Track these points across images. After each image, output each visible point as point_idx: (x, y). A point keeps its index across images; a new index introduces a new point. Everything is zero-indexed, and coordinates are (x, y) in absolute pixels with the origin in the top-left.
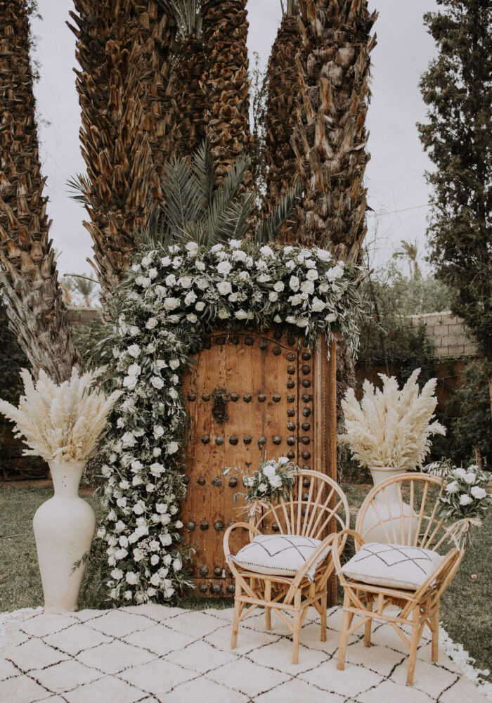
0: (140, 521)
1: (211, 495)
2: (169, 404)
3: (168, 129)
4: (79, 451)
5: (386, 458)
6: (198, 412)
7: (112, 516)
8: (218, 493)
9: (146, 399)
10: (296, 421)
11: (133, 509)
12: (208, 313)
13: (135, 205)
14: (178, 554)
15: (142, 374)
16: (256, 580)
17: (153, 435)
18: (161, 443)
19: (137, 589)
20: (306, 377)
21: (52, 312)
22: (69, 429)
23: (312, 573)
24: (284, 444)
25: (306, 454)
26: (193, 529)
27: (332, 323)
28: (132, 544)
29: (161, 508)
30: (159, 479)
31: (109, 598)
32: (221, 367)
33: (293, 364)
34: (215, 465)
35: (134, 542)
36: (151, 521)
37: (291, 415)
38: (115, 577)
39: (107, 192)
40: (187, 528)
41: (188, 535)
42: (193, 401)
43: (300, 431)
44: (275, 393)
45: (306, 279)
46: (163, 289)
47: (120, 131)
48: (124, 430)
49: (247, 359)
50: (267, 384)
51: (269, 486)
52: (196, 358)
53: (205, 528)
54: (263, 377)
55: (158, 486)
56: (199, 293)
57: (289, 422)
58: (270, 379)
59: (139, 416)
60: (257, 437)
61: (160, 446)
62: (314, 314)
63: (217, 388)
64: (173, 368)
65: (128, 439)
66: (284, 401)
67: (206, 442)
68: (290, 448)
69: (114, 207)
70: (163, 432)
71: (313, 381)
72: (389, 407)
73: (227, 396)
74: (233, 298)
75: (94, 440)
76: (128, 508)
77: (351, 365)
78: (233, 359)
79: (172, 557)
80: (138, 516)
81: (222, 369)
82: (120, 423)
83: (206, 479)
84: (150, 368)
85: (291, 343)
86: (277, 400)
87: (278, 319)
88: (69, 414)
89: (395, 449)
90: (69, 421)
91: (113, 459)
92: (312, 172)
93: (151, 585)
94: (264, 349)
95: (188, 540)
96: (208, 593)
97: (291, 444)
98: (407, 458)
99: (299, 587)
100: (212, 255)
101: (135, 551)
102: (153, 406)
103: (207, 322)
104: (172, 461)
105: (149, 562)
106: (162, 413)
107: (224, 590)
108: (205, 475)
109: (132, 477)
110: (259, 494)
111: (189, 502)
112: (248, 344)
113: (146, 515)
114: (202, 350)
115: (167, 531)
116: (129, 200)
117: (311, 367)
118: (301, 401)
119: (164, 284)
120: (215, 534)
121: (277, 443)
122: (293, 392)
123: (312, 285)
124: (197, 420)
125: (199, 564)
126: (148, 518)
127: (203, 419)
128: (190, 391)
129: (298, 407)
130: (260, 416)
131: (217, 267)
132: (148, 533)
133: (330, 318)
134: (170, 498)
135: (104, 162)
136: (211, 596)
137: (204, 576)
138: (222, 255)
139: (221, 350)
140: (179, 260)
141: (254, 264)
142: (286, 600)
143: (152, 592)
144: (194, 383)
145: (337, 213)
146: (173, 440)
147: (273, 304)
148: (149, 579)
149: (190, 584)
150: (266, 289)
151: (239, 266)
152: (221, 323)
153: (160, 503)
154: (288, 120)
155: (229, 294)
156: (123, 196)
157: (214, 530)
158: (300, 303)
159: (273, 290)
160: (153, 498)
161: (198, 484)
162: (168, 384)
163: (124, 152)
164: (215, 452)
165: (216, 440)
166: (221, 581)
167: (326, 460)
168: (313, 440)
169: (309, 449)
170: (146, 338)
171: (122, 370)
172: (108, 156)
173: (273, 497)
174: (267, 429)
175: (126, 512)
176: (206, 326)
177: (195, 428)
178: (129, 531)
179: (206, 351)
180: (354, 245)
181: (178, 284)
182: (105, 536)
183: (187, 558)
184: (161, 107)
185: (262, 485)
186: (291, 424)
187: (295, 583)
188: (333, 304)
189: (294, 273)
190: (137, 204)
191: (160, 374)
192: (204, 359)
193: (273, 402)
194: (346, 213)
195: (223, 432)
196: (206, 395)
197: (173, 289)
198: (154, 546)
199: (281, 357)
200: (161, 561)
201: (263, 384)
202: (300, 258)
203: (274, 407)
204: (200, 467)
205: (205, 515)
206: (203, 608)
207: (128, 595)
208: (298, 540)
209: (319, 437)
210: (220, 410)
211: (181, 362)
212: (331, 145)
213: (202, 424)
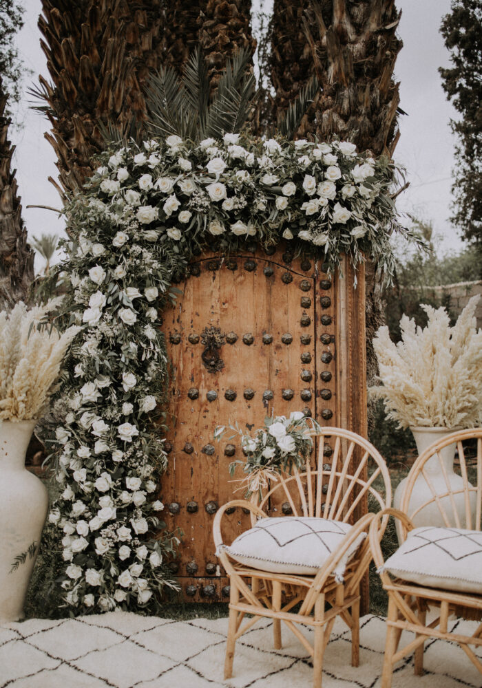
0: (105, 501)
1: (200, 467)
2: (144, 346)
3: (155, 43)
4: (22, 406)
5: (436, 414)
6: (184, 360)
7: (68, 494)
8: (211, 464)
9: (113, 338)
10: (312, 369)
11: (96, 485)
12: (196, 225)
13: (107, 109)
14: (156, 544)
15: (108, 305)
16: (260, 581)
17: (122, 386)
18: (133, 397)
19: (100, 592)
20: (325, 311)
21: (14, 254)
22: (9, 377)
23: (340, 571)
24: (297, 399)
25: (326, 412)
26: (177, 512)
27: (360, 240)
28: (94, 531)
29: (133, 483)
30: (129, 444)
31: (66, 603)
32: (213, 300)
33: (309, 295)
34: (207, 427)
35: (96, 528)
36: (120, 501)
37: (306, 361)
38: (71, 576)
39: (72, 91)
40: (170, 511)
41: (170, 520)
42: (177, 343)
43: (317, 382)
44: (284, 332)
45: (325, 179)
46: (136, 195)
47: (87, 15)
48: (84, 381)
49: (247, 290)
50: (275, 321)
51: (278, 451)
52: (181, 287)
53: (193, 511)
54: (269, 313)
55: (129, 454)
56: (183, 199)
57: (304, 370)
58: (278, 315)
59: (102, 360)
60: (261, 390)
61: (130, 401)
62: (337, 226)
63: (209, 327)
64: (150, 299)
65: (89, 392)
66: (297, 343)
67: (194, 397)
68: (305, 405)
69: (81, 111)
70: (135, 382)
71: (335, 317)
72: (437, 347)
73: (221, 338)
74: (228, 205)
75: (44, 394)
76: (89, 483)
77: (381, 307)
78: (229, 289)
79: (148, 549)
80: (102, 494)
81: (214, 302)
82: (79, 371)
83: (194, 446)
84: (118, 297)
85: (306, 268)
86: (288, 342)
87: (288, 234)
88: (8, 357)
89: (447, 402)
90: (9, 367)
91: (70, 418)
92: (330, 60)
93: (119, 587)
94: (269, 275)
95: (171, 526)
96: (197, 597)
97: (306, 399)
98: (464, 415)
99: (322, 591)
100: (201, 153)
101: (98, 541)
102: (123, 348)
103: (194, 238)
104: (148, 421)
105: (117, 556)
106: (134, 357)
107: (219, 593)
108: (193, 441)
109: (94, 443)
110: (264, 461)
111: (172, 476)
112: (250, 270)
113: (113, 493)
114: (189, 278)
115: (140, 513)
116: (99, 101)
117: (332, 297)
118: (319, 343)
119: (137, 189)
120: (207, 519)
121: (288, 398)
122: (309, 331)
123: (334, 188)
124: (182, 369)
125: (185, 559)
126: (115, 496)
127: (190, 367)
128: (173, 332)
129: (315, 350)
130: (265, 364)
131: (207, 166)
132: (115, 517)
133: (358, 232)
134: (146, 470)
135: (67, 53)
136: (201, 601)
137: (192, 574)
138: (214, 151)
139: (214, 278)
140: (157, 157)
141: (256, 162)
142: (302, 609)
143: (121, 596)
144: (178, 321)
145: (363, 109)
146: (149, 393)
147: (281, 213)
148: (116, 578)
149: (172, 585)
150: (272, 193)
151: (236, 164)
152: (212, 241)
153: (131, 476)
154: (298, 35)
155: (223, 200)
156: (92, 96)
157: (206, 514)
158: (317, 210)
159: (281, 194)
160: (122, 470)
161: (183, 452)
162: (142, 319)
163: (92, 41)
164: (206, 411)
165: (207, 395)
166: (215, 581)
167: (353, 420)
168: (336, 394)
169: (330, 406)
170: (113, 259)
171: (81, 301)
172: (73, 47)
173: (283, 464)
174: (275, 380)
175: (86, 488)
176: (193, 243)
177: (180, 378)
178: (90, 513)
179: (195, 279)
180: (384, 152)
181: (156, 188)
182: (60, 521)
183: (168, 550)
184: (146, 16)
185: (268, 448)
186: (307, 374)
187: (317, 584)
188: (361, 213)
189: (309, 172)
190: (110, 108)
191: (131, 306)
192: (192, 289)
193: (283, 345)
194: (374, 110)
195: (216, 384)
196: (194, 336)
197: (149, 195)
198: (124, 533)
199: (292, 286)
200: (133, 554)
201: (269, 320)
202: (317, 153)
203: (283, 350)
204: (185, 431)
205: (193, 493)
206: (190, 617)
207: (89, 600)
208: (318, 523)
209: (344, 390)
210: (213, 356)
211: (160, 291)
212: (354, 24)
213: (188, 374)
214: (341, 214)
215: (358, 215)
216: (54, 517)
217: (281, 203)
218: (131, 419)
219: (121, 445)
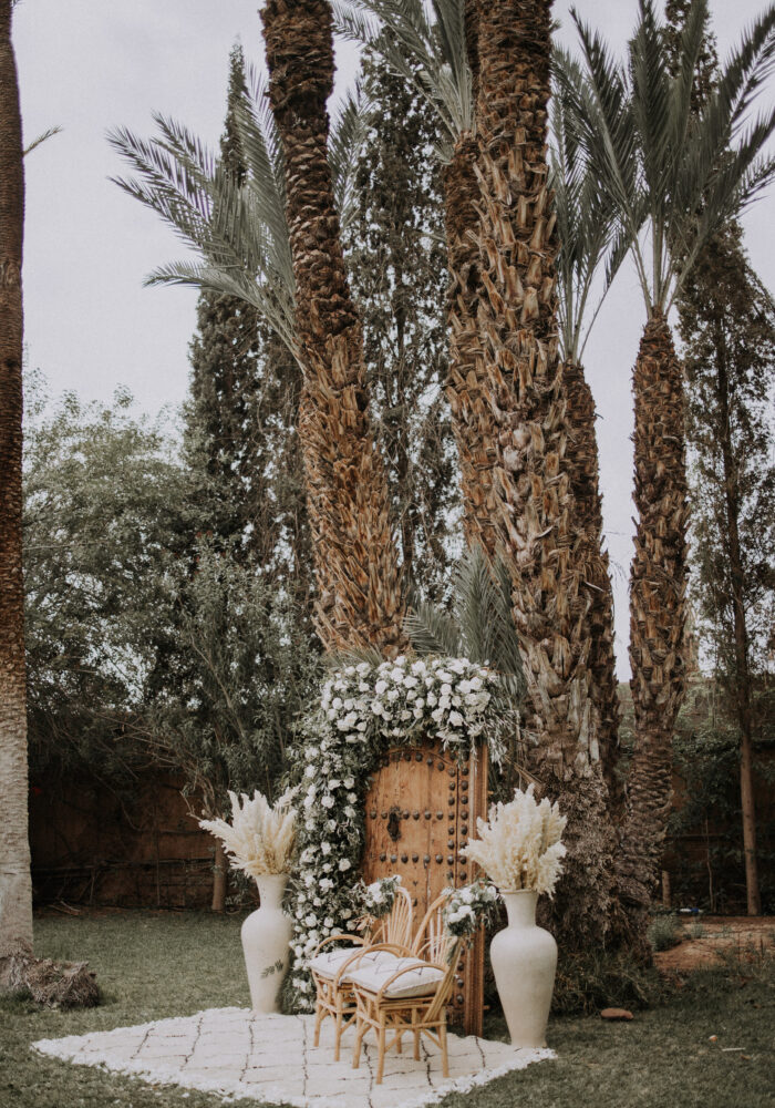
2: (344, 822)
6: (377, 831)
10: (455, 839)
11: (306, 921)
17: (322, 852)
18: (331, 860)
19: (310, 998)
20: (463, 793)
24: (445, 863)
25: (462, 874)
30: (326, 894)
32: (396, 784)
33: (454, 779)
35: (307, 952)
36: (322, 935)
37: (451, 833)
38: (295, 985)
42: (374, 818)
43: (458, 851)
44: (439, 810)
45: (442, 694)
49: (416, 777)
50: (433, 801)
52: (378, 774)
54: (430, 794)
55: (325, 900)
57: (450, 840)
58: (435, 796)
60: (423, 855)
61: (328, 862)
63: (393, 805)
64: (349, 787)
66: (446, 819)
67: (383, 860)
68: (449, 867)
70: (330, 849)
73: (400, 814)
74: (387, 717)
78: (406, 776)
80: (311, 928)
81: (397, 786)
85: (453, 758)
86: (440, 817)
87: (430, 735)
94: (430, 764)
97: (450, 863)
100: (377, 675)
104: (342, 878)
106: (332, 831)
112: (418, 761)
114: (381, 768)
116: (370, 613)
117: (467, 782)
118: (459, 818)
121: (440, 862)
122: (454, 808)
123: (448, 700)
124: (376, 838)
126: (319, 930)
127: (381, 836)
128: (372, 810)
129: (457, 824)
130: (426, 835)
131: (376, 687)
133: (472, 732)
134: (346, 913)
138: (384, 673)
139: (397, 767)
141: (403, 682)
144: (376, 800)
146: (343, 857)
155: (383, 713)
159: (416, 707)
162: (342, 802)
164: (390, 870)
165: (391, 858)
168: (468, 860)
169: (465, 869)
174: (431, 847)
177: (375, 844)
179: (386, 768)
186: (450, 843)
189: (430, 689)
191: (330, 793)
192: (384, 777)
193: (437, 820)
195: (397, 850)
196: (384, 813)
199: (444, 772)
201: (430, 801)
203: (437, 824)
210: (394, 823)
211: (356, 780)
212: (520, 534)
213: (380, 842)
214: (455, 718)
215: (471, 718)
216: (292, 944)
217: (418, 714)
218: (330, 876)
219: (319, 893)
